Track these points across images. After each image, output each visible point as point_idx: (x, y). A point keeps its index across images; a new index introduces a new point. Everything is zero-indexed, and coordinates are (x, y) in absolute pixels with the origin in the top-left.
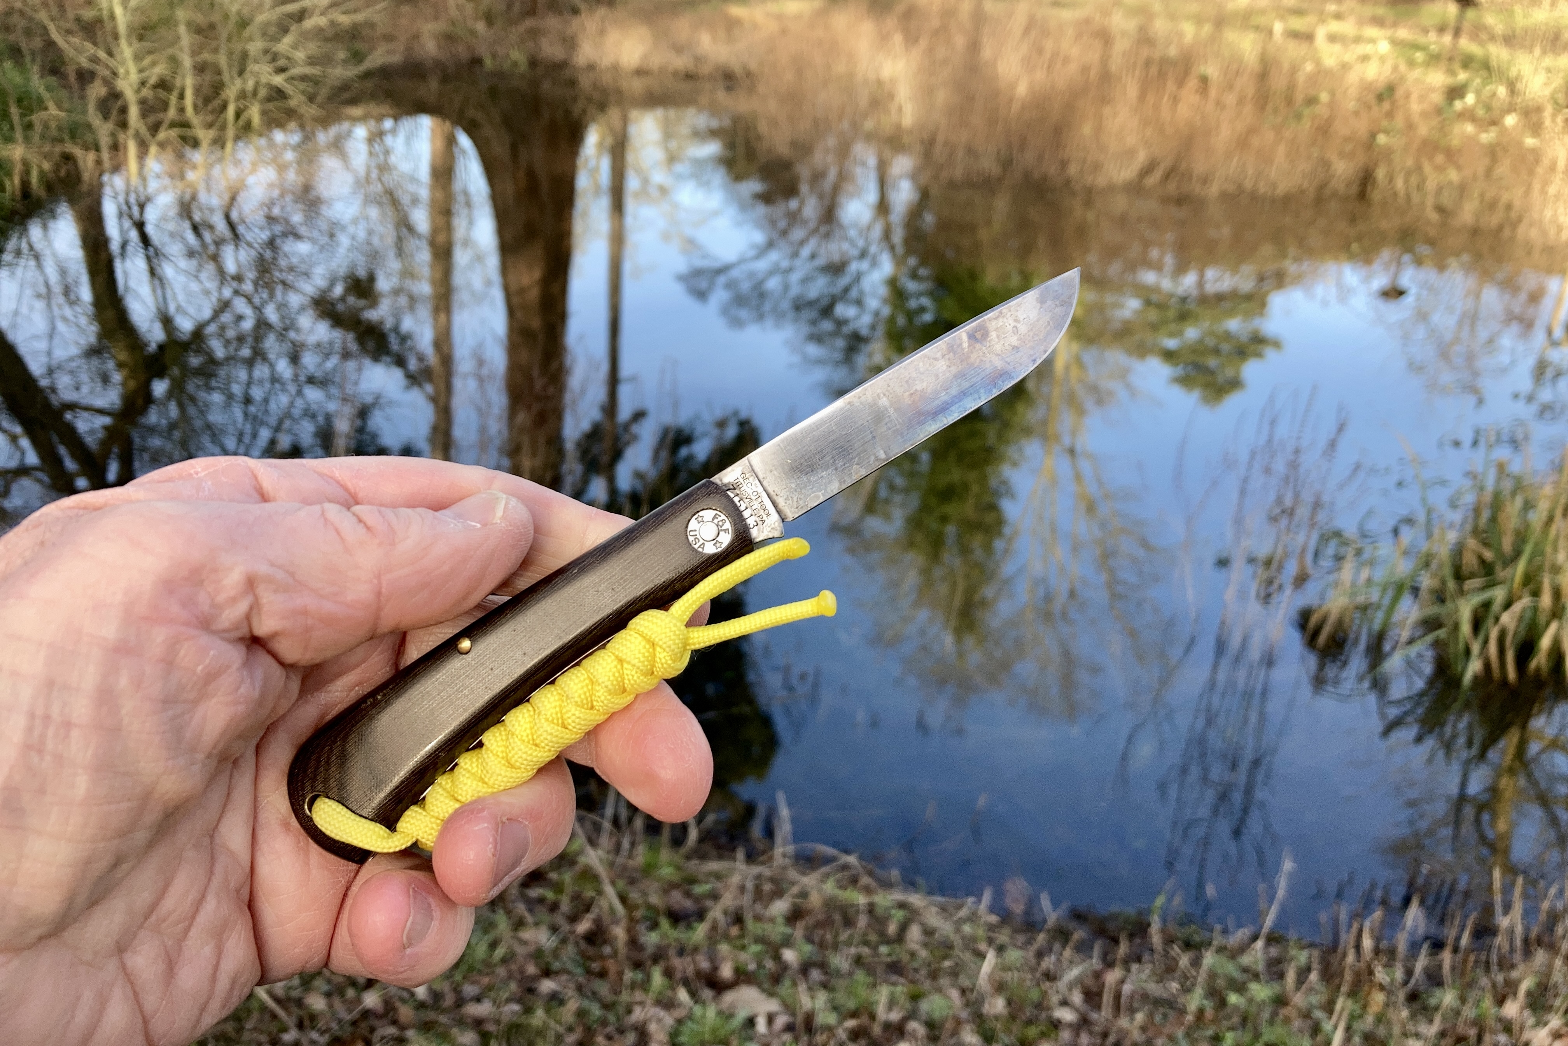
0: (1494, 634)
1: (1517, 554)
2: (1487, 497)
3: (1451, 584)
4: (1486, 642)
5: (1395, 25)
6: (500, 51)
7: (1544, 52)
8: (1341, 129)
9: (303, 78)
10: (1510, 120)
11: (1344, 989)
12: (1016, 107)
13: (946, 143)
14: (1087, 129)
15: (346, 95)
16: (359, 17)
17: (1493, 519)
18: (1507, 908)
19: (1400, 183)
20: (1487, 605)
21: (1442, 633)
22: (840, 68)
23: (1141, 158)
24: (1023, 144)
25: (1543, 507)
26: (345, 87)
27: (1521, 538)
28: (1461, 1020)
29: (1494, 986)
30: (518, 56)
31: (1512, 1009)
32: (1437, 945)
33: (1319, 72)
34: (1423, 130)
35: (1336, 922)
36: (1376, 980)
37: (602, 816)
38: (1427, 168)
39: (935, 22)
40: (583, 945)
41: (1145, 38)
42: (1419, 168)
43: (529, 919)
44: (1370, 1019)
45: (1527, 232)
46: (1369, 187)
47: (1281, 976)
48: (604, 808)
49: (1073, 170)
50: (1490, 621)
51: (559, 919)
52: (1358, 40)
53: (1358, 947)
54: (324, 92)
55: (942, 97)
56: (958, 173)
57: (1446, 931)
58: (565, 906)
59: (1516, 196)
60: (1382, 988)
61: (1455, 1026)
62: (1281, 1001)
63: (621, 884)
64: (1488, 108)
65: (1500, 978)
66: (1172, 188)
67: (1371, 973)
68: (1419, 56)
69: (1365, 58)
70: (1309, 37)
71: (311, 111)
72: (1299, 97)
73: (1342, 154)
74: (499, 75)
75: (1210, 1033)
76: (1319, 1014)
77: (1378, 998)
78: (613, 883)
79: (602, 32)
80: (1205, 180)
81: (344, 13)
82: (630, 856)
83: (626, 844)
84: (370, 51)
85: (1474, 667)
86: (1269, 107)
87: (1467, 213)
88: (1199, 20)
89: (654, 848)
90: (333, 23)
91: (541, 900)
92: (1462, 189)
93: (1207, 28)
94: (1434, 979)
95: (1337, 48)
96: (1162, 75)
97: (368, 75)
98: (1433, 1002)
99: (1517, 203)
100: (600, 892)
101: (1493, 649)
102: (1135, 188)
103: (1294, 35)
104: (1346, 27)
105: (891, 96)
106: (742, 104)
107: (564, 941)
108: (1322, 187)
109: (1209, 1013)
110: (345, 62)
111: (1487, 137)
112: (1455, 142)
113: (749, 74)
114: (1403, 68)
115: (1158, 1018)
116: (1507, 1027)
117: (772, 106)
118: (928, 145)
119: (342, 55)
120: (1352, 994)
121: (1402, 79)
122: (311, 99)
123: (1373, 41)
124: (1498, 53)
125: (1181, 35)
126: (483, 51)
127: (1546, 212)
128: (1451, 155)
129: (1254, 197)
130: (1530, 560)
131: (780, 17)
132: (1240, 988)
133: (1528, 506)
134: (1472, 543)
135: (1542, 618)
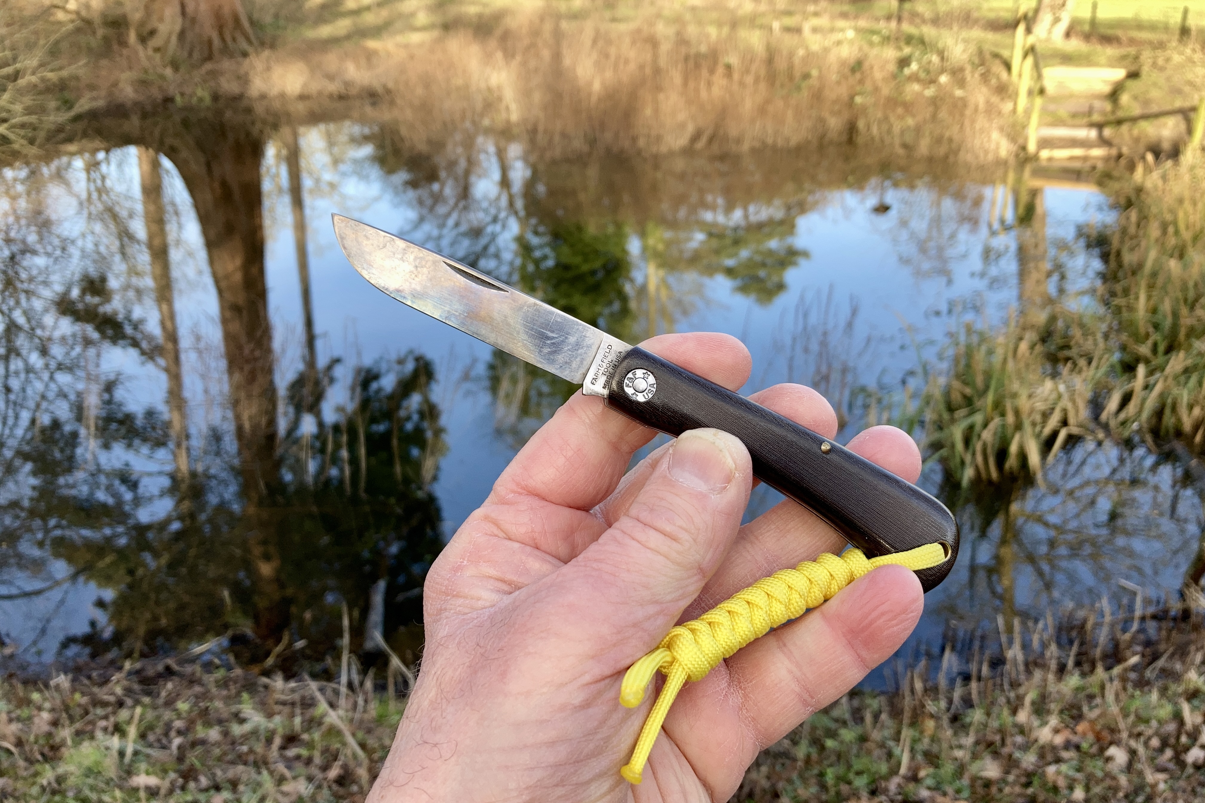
0: (979, 447)
1: (987, 388)
2: (962, 349)
3: (946, 416)
4: (974, 454)
5: (856, 17)
6: (188, 90)
7: (961, 28)
8: (830, 94)
9: (23, 126)
10: (944, 79)
11: (906, 720)
12: (594, 99)
13: (546, 131)
14: (648, 111)
15: (62, 136)
16: (65, 73)
17: (968, 366)
18: (1011, 642)
19: (875, 130)
20: (971, 428)
21: (944, 452)
22: (459, 81)
23: (690, 129)
24: (603, 126)
25: (1000, 352)
26: (60, 129)
27: (988, 375)
28: (988, 731)
29: (1009, 702)
30: (203, 93)
31: (1022, 716)
32: (967, 678)
33: (808, 55)
34: (886, 91)
35: (895, 673)
36: (926, 711)
37: (339, 683)
38: (892, 119)
39: (526, 42)
40: (335, 787)
41: (681, 40)
42: (886, 118)
43: (287, 773)
44: (926, 741)
45: (965, 157)
46: (854, 135)
47: (862, 720)
48: (340, 677)
49: (641, 143)
50: (975, 439)
51: (314, 770)
52: (832, 30)
53: (912, 691)
54: (41, 135)
55: (537, 97)
56: (557, 152)
57: (970, 666)
58: (318, 759)
59: (954, 132)
60: (932, 716)
61: (985, 735)
62: (863, 739)
63: (360, 734)
64: (928, 72)
65: (1012, 695)
66: (715, 149)
67: (923, 706)
68: (876, 38)
69: (839, 43)
70: (798, 30)
71: (33, 151)
72: (797, 74)
73: (833, 113)
74: (188, 109)
75: (815, 771)
76: (891, 743)
77: (930, 725)
78: (354, 735)
79: (268, 69)
80: (739, 141)
81: (52, 71)
82: (365, 711)
83: (361, 701)
84: (78, 98)
85: (968, 474)
86: (778, 83)
87: (924, 147)
88: (720, 25)
89: (383, 702)
90: (43, 80)
91: (298, 757)
92: (918, 130)
93: (726, 30)
94: (968, 703)
95: (818, 37)
96: (697, 66)
97: (77, 118)
98: (968, 720)
99: (956, 137)
100: (344, 744)
101: (979, 459)
102: (689, 151)
103: (788, 30)
104: (823, 21)
105: (500, 99)
106: (386, 115)
107: (319, 787)
108: (822, 137)
109: (815, 756)
110: (58, 109)
111: (930, 92)
112: (908, 98)
113: (388, 91)
114: (866, 48)
115: (778, 768)
116: (1022, 730)
117: (409, 114)
118: (533, 132)
119: (52, 104)
120: (913, 724)
121: (866, 56)
122: (32, 142)
123: (842, 30)
124: (928, 31)
125: (708, 36)
126: (173, 90)
127: (976, 142)
128: (908, 107)
129: (774, 149)
130: (996, 390)
131: (406, 46)
132: (832, 734)
133: (990, 352)
134: (957, 384)
135: (1010, 431)
